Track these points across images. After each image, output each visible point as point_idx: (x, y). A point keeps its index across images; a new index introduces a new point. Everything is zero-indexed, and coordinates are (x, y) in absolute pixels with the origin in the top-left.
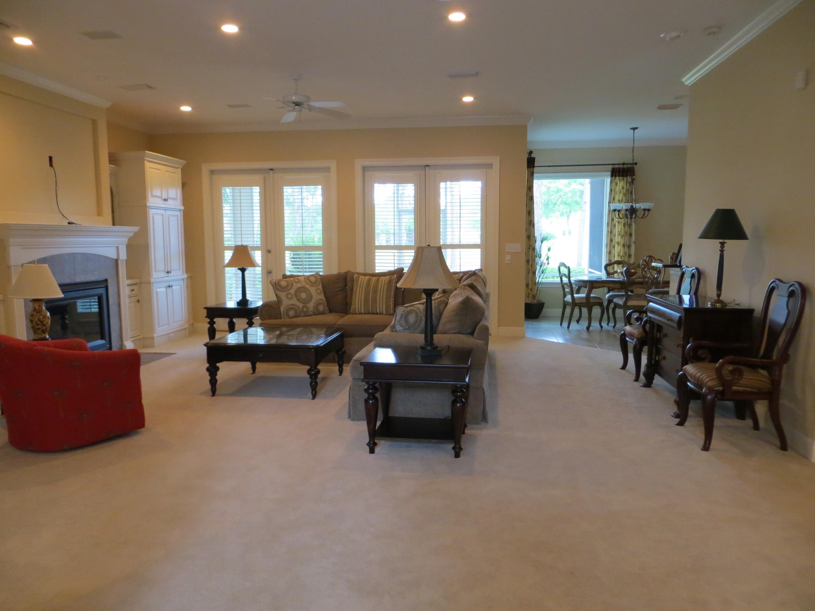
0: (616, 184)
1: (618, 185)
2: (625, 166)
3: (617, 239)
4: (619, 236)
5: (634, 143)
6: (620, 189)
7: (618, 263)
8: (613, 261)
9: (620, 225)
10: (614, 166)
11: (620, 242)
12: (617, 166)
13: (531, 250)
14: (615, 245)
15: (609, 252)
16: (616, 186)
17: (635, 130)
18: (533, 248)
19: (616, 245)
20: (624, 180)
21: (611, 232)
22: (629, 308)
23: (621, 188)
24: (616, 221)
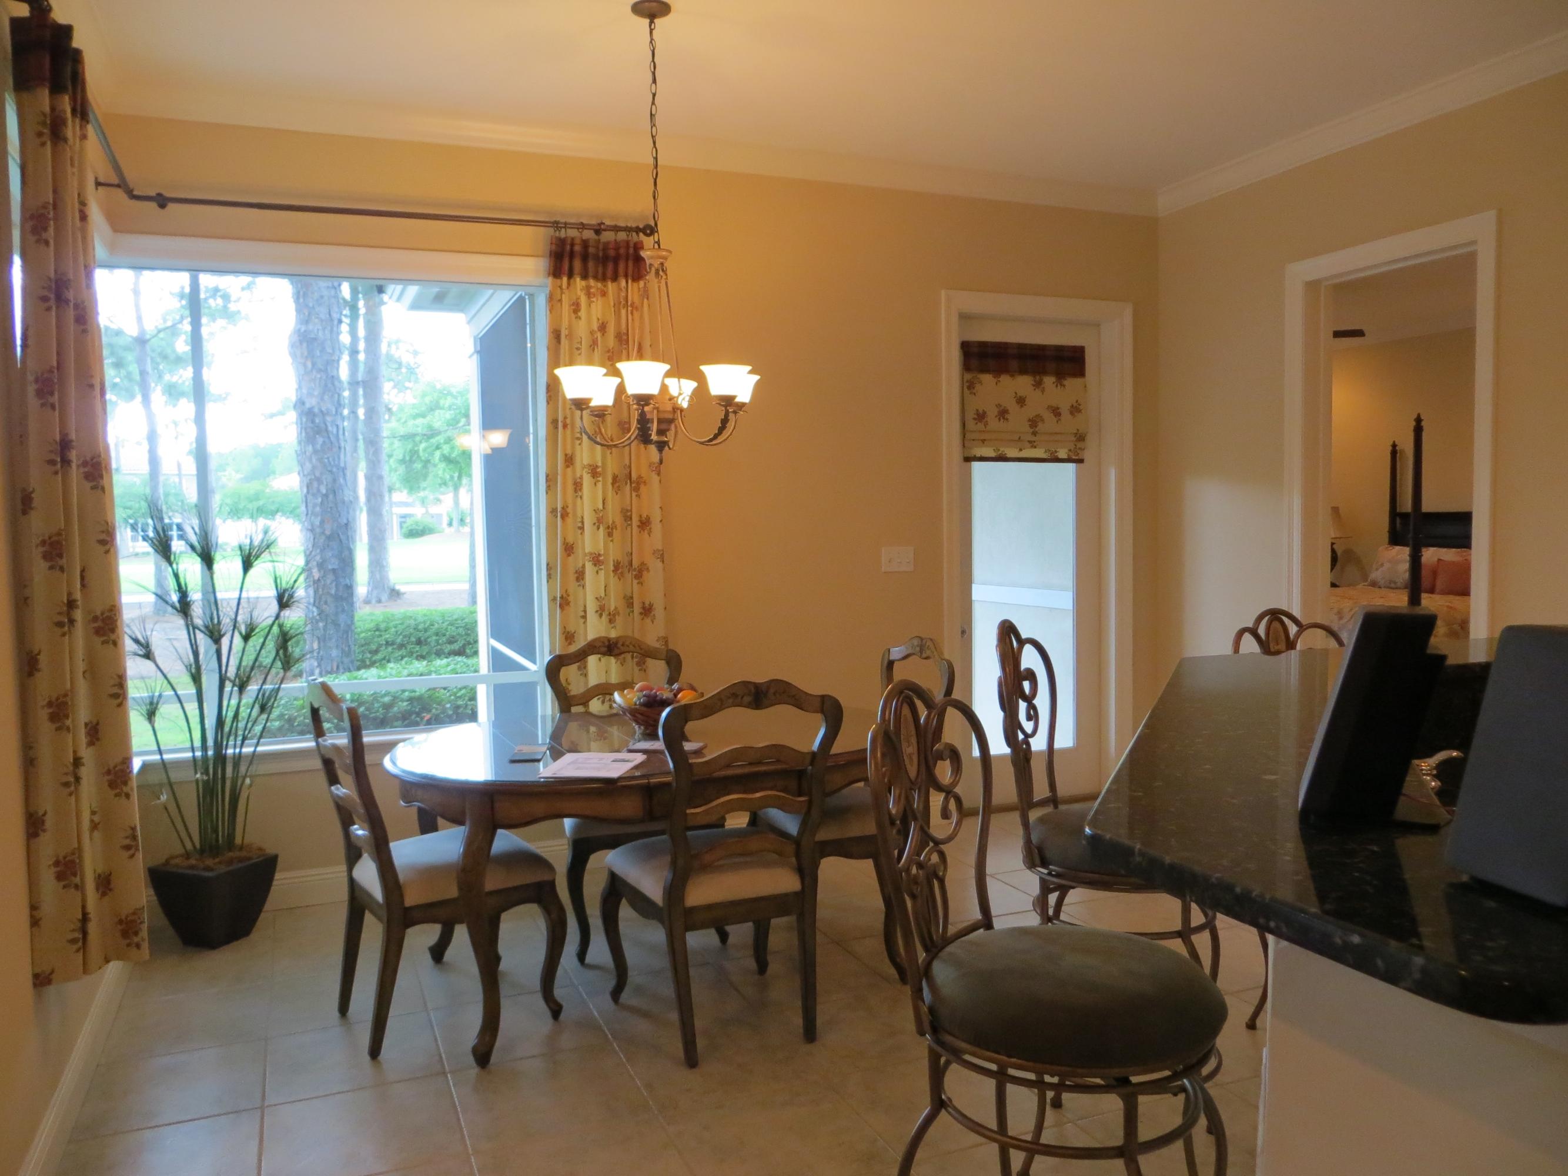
0: (576, 308)
1: (583, 313)
2: (608, 236)
3: (591, 541)
4: (598, 528)
5: (654, 81)
6: (592, 333)
7: (609, 648)
8: (579, 644)
9: (600, 485)
10: (563, 234)
11: (602, 552)
12: (572, 233)
13: (80, 631)
14: (584, 566)
15: (562, 597)
16: (573, 316)
17: (658, 21)
18: (95, 619)
19: (589, 569)
20: (604, 294)
21: (559, 514)
22: (694, 918)
23: (595, 326)
24: (584, 467)
